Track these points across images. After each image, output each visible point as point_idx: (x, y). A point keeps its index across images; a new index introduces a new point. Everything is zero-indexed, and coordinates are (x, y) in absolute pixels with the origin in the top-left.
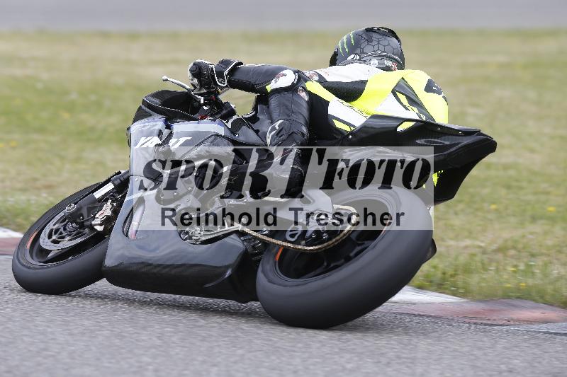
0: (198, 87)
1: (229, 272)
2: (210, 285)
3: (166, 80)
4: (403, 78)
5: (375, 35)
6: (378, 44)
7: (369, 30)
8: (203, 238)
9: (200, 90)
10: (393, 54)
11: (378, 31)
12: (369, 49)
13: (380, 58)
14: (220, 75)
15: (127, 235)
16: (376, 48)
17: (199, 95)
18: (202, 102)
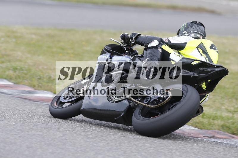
0: (124, 43)
1: (123, 114)
2: (117, 118)
3: (112, 40)
4: (202, 43)
5: (194, 25)
6: (195, 28)
7: (192, 22)
8: (116, 101)
9: (124, 44)
10: (201, 32)
11: (196, 23)
12: (191, 30)
13: (195, 33)
14: (132, 38)
15: (90, 98)
16: (194, 29)
17: (124, 46)
18: (125, 49)
